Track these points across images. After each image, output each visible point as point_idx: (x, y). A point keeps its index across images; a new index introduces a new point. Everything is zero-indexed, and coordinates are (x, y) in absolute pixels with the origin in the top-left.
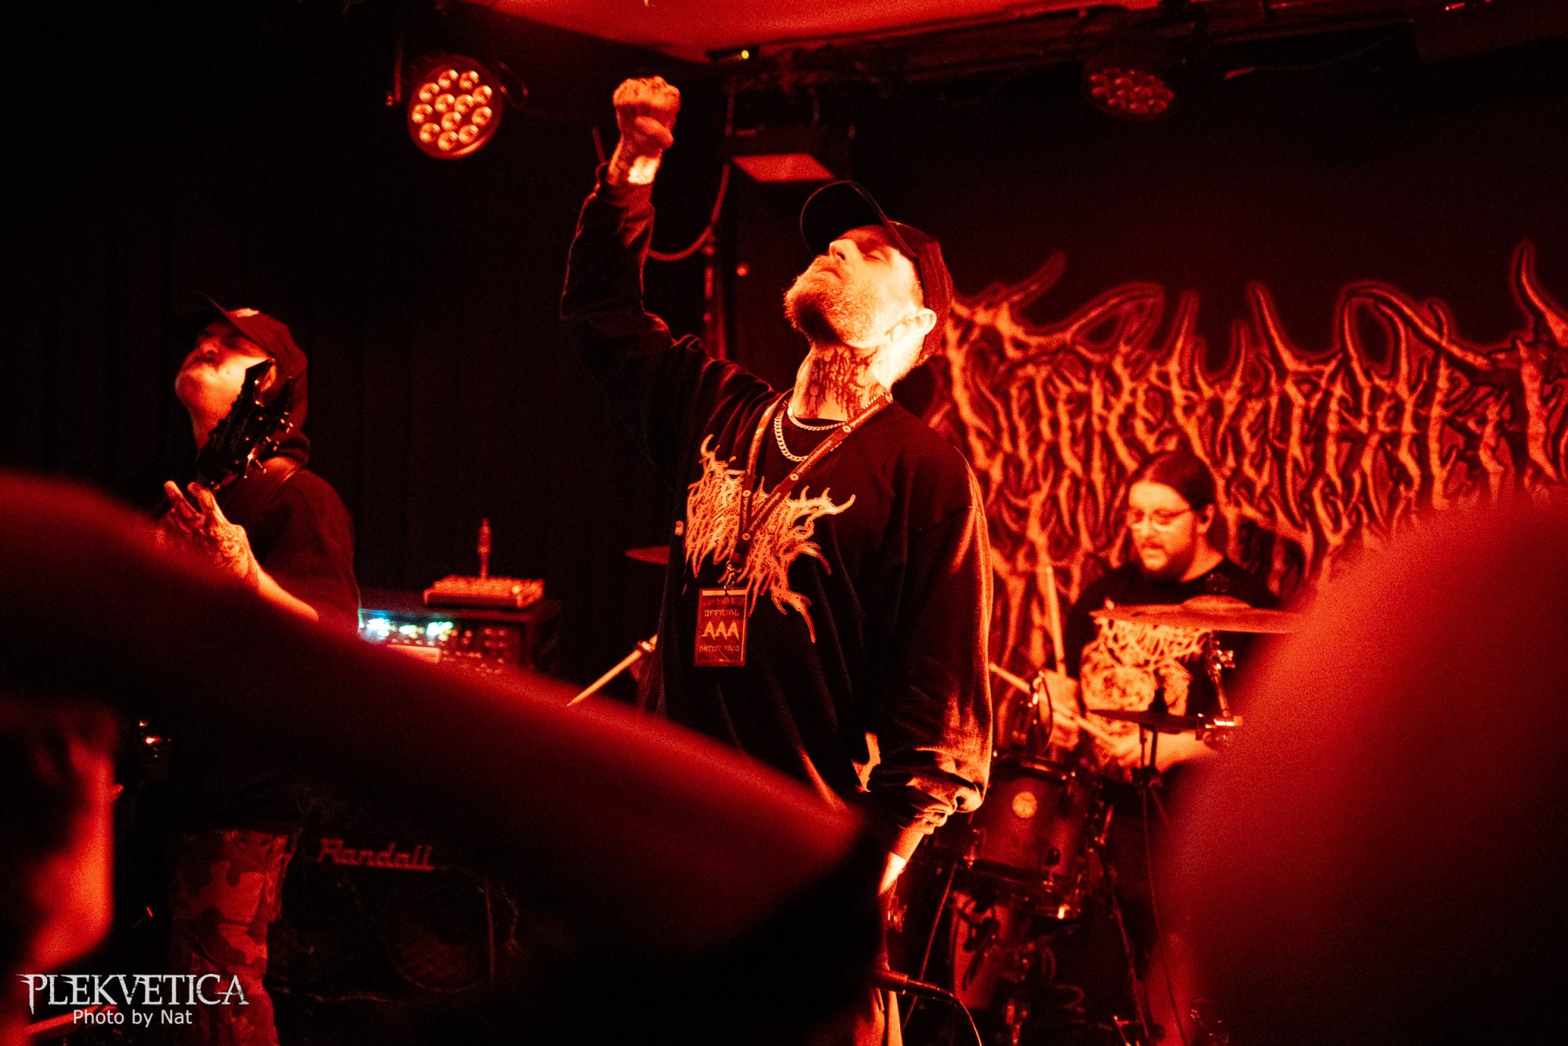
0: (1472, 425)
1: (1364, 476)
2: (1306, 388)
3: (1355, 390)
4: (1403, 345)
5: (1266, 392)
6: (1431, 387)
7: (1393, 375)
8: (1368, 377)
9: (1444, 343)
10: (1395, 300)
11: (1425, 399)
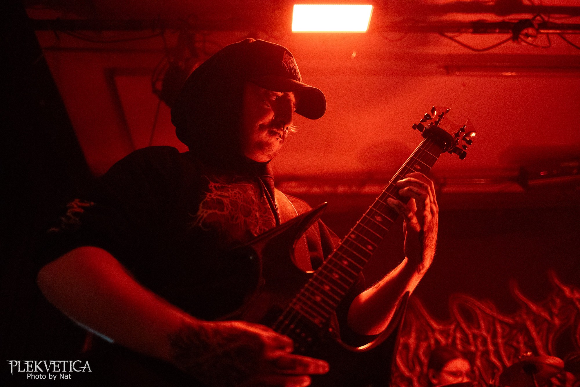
1: (479, 369)
2: (445, 335)
3: (466, 335)
4: (480, 318)
5: (427, 339)
6: (495, 331)
7: (479, 327)
8: (469, 329)
9: (495, 314)
11: (494, 336)
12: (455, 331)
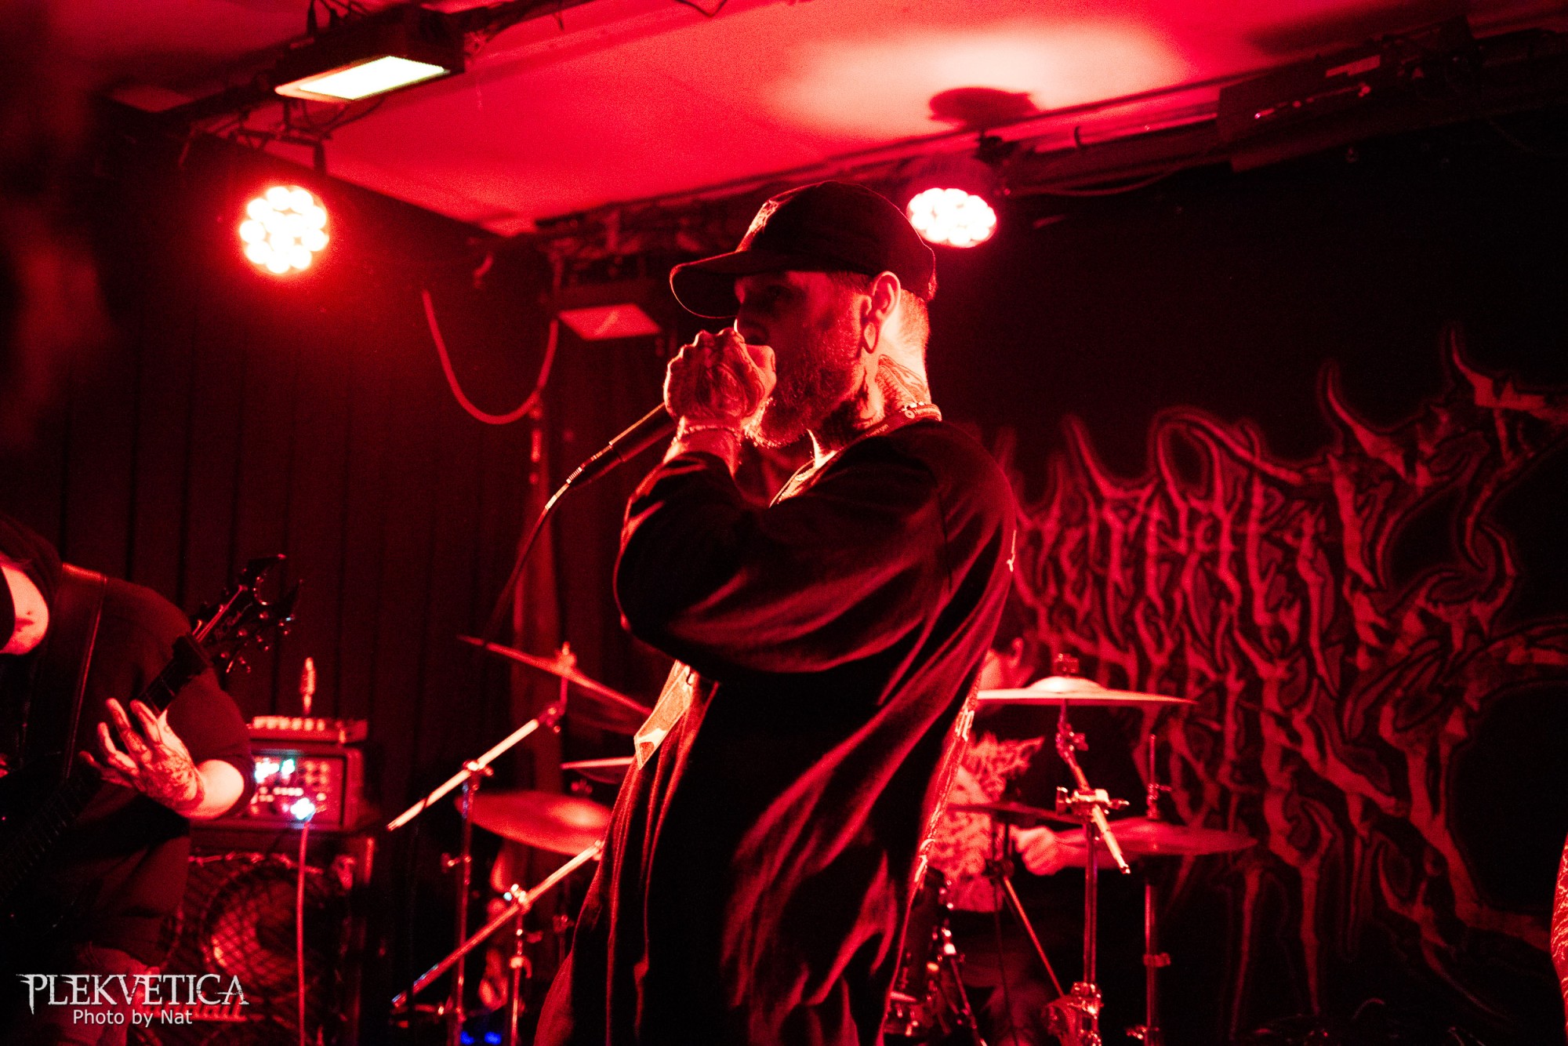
0: (1289, 538)
1: (1185, 597)
2: (1124, 513)
3: (1173, 513)
4: (1217, 467)
5: (1085, 519)
6: (1246, 505)
7: (1209, 495)
8: (1184, 497)
9: (1257, 462)
10: (1207, 423)
11: (1242, 517)
12: (1149, 503)
